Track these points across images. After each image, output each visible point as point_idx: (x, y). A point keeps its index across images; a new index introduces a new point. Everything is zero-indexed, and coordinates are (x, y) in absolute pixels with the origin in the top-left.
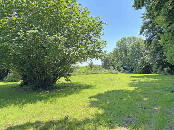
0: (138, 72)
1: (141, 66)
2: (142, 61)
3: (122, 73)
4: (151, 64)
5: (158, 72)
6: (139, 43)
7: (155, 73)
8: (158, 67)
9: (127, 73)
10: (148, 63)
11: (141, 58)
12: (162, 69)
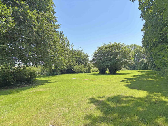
0: (138, 69)
1: (141, 65)
2: (141, 62)
3: (128, 70)
4: (147, 64)
5: (152, 69)
6: (139, 50)
7: (150, 70)
8: (152, 66)
9: (131, 70)
10: (145, 63)
11: (141, 60)
12: (154, 68)
